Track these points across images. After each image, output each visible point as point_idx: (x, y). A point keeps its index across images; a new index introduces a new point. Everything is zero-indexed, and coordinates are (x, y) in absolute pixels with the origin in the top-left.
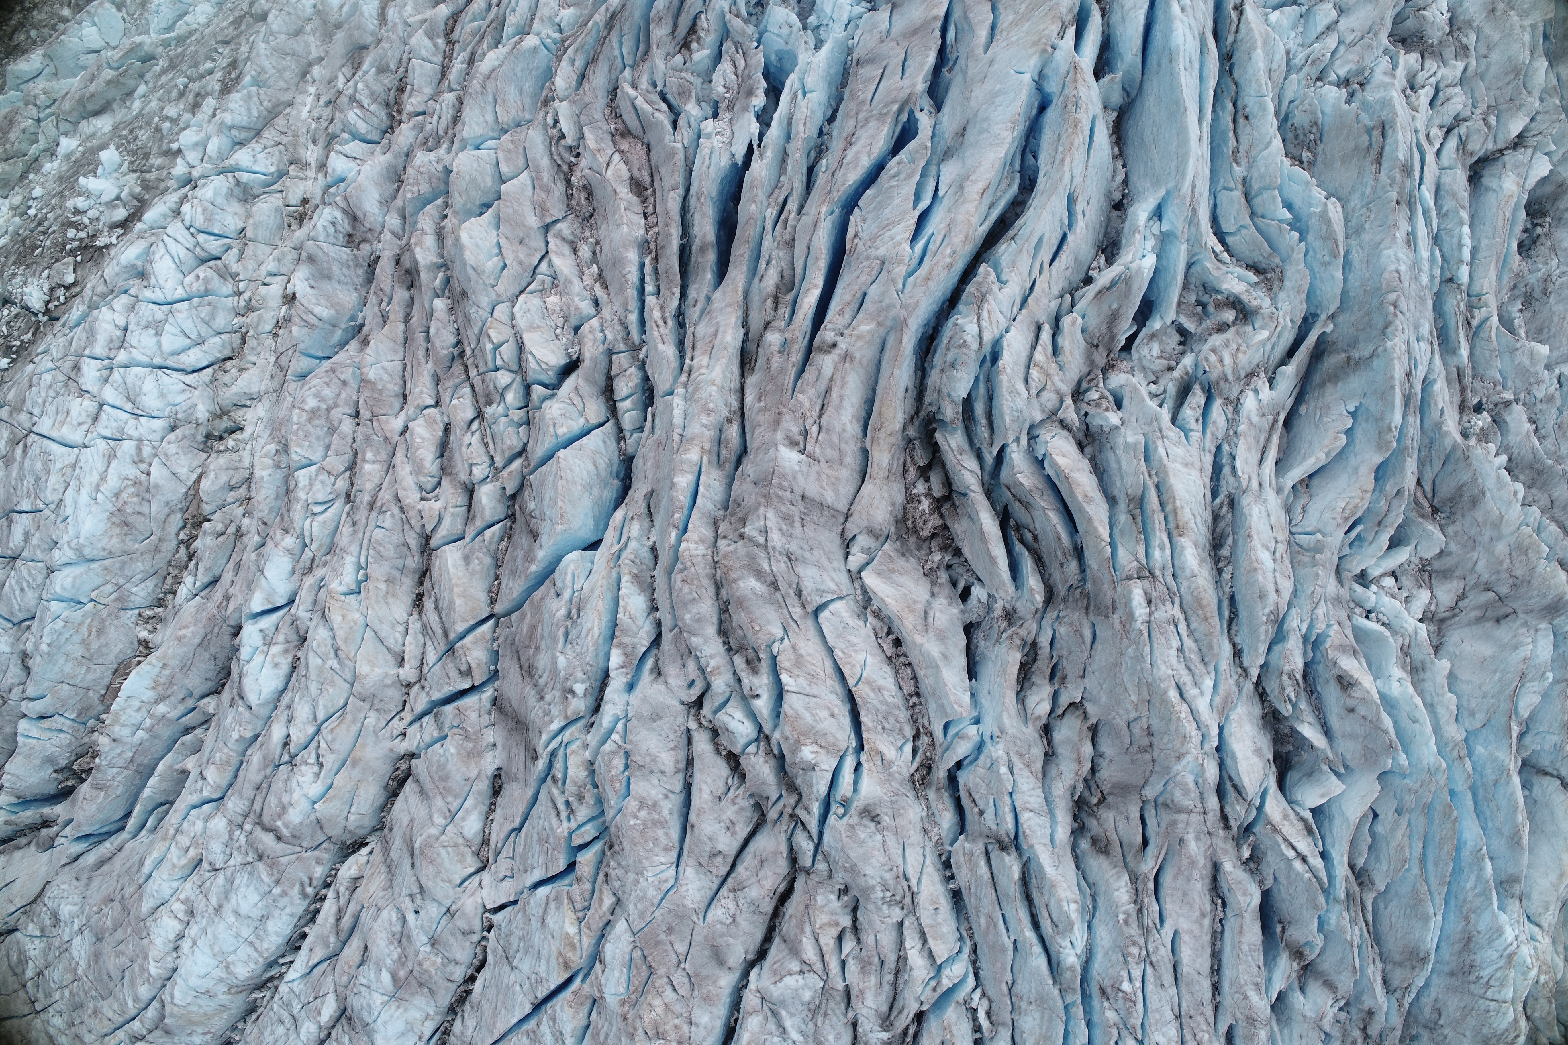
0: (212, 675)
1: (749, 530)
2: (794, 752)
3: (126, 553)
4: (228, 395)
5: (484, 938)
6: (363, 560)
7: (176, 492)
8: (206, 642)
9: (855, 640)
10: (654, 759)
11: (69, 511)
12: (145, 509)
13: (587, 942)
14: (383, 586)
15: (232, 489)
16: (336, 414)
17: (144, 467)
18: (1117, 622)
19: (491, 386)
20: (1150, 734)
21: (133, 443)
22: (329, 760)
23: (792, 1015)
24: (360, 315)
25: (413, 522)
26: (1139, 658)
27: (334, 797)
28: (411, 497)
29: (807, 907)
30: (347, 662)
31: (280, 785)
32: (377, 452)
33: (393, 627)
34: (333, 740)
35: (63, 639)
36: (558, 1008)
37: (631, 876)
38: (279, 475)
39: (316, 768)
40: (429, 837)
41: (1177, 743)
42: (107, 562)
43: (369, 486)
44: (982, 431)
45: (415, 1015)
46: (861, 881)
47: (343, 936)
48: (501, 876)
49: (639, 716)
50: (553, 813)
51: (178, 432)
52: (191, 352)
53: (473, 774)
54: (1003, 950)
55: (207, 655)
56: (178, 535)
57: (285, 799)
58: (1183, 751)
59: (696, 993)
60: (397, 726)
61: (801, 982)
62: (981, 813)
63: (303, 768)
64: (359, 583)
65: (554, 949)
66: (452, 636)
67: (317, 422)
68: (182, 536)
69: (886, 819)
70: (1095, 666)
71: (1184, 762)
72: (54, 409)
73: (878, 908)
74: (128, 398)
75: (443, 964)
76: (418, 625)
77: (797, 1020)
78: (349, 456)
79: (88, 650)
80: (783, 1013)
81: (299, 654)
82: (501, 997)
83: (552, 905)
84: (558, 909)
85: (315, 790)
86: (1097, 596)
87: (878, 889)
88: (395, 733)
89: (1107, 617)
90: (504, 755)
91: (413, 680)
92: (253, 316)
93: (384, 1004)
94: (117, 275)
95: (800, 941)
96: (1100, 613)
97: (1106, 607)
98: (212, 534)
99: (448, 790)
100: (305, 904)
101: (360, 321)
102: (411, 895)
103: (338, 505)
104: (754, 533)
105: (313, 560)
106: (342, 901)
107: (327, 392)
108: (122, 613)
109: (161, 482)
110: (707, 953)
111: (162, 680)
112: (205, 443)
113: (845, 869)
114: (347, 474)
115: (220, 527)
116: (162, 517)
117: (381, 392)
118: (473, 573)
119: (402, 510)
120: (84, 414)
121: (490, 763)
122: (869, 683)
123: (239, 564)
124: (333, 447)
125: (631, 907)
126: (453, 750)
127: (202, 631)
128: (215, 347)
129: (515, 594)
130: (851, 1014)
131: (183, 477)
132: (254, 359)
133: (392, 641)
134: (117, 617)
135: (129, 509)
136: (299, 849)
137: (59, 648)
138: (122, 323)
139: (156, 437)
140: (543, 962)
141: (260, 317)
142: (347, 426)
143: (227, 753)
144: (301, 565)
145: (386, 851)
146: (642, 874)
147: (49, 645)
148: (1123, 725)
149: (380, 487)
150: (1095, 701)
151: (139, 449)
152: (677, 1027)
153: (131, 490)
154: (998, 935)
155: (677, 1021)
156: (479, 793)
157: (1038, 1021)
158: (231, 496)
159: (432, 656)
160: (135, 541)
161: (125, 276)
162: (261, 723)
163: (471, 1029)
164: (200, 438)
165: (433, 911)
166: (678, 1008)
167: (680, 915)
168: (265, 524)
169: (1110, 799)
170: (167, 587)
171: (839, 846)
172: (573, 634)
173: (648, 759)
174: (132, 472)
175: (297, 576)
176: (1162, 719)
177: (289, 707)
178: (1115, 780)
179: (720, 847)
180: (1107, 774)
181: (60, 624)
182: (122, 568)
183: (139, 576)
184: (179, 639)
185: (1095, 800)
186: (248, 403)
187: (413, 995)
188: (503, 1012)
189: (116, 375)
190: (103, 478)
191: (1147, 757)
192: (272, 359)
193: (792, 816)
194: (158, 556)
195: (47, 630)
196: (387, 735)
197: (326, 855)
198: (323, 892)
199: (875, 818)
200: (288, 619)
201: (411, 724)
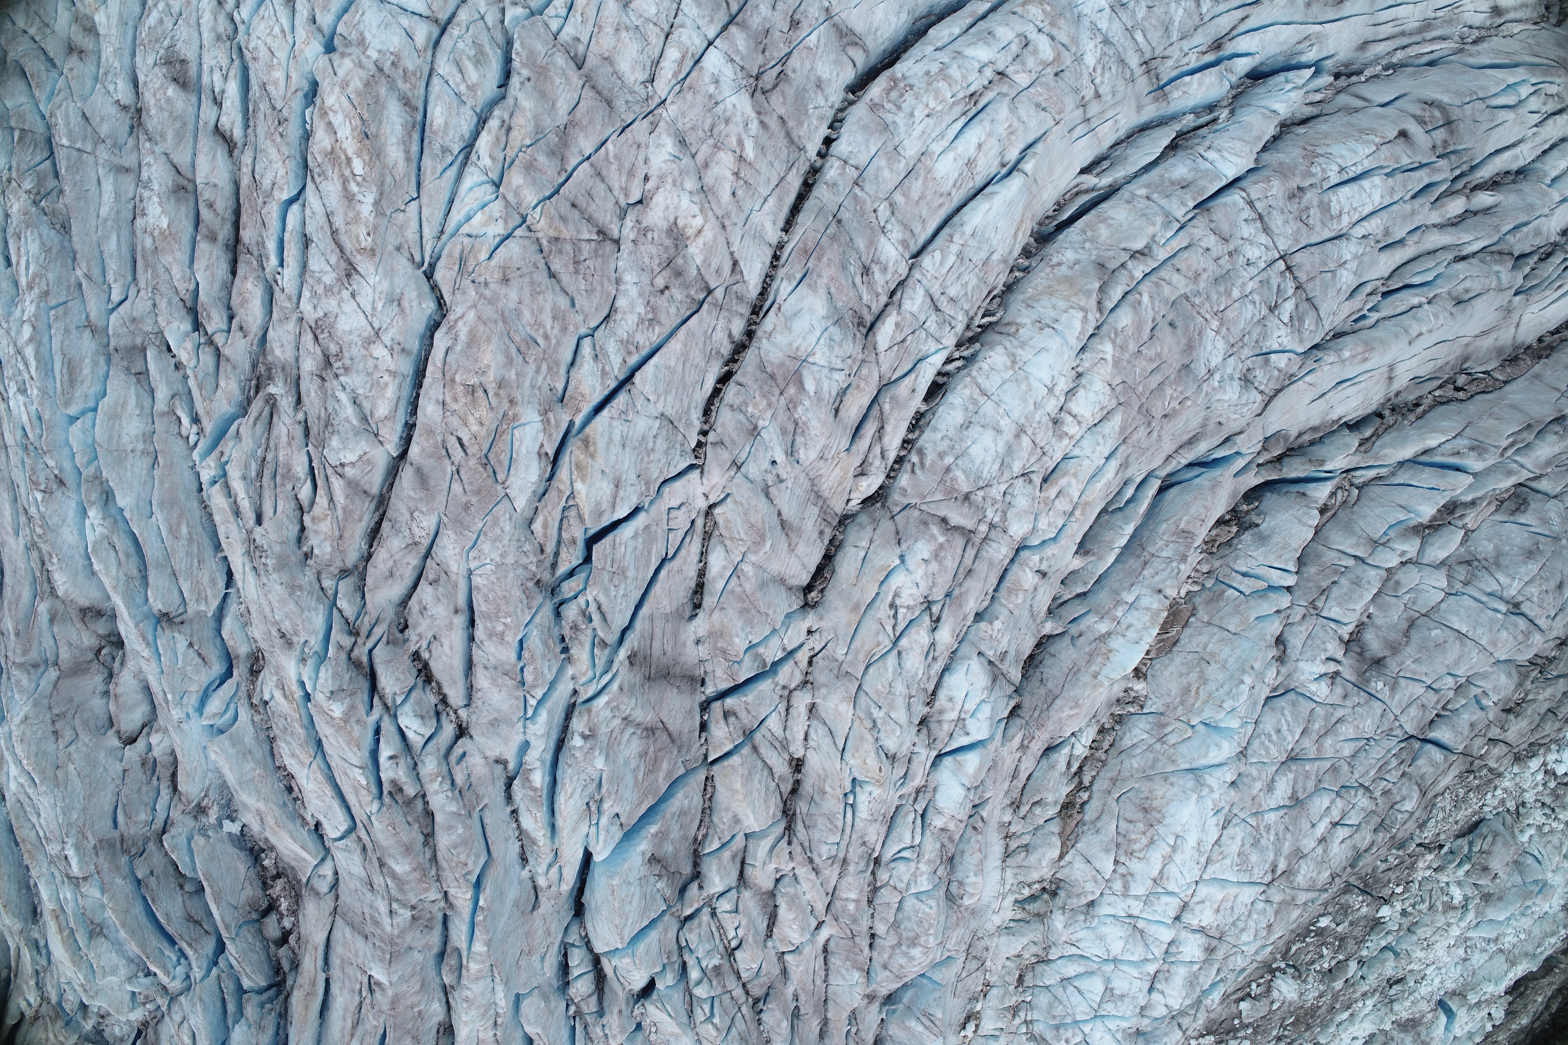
0: (1048, 661)
1: (408, 914)
2: (352, 707)
3: (1149, 778)
4: (1034, 933)
5: (705, 433)
6: (849, 815)
7: (1088, 843)
8: (1049, 700)
9: (317, 802)
10: (494, 681)
11: (1212, 821)
12: (1123, 825)
13: (563, 473)
14: (828, 789)
15: (1026, 847)
16: (892, 940)
17: (1121, 870)
18: (91, 838)
19: (715, 983)
20: (55, 733)
21: (1132, 893)
22: (883, 611)
23: (347, 420)
24: (884, 1016)
25: (799, 849)
26: (67, 811)
27: (878, 571)
28: (803, 872)
29: (341, 537)
30: (862, 715)
31: (940, 581)
32: (844, 908)
33: (819, 745)
34: (877, 634)
35: (1226, 688)
36: (599, 388)
37: (510, 560)
38: (959, 875)
39: (898, 602)
40: (756, 552)
41: (28, 733)
42: (1171, 768)
43: (849, 879)
44: (229, 987)
45: (781, 339)
46: (285, 578)
47: (875, 411)
48: (683, 509)
49: (511, 724)
50: (604, 608)
51: (1084, 901)
52: (1073, 974)
53: (717, 615)
54: (162, 504)
55: (1050, 685)
56: (1090, 797)
57: (934, 566)
58: (23, 726)
59: (439, 439)
60: (816, 643)
61: (341, 456)
62: (191, 645)
63: (911, 603)
64: (853, 792)
65: (600, 460)
66: (746, 750)
67: (911, 934)
68: (1085, 796)
69: (275, 633)
70: (111, 787)
71: (22, 714)
72: (1237, 911)
73: (270, 547)
74: (1142, 932)
75: (746, 405)
76: (792, 749)
77: (342, 415)
78: (877, 901)
79: (1202, 672)
80: (355, 422)
81: (927, 709)
82: (677, 377)
83: (605, 505)
84: (599, 504)
85: (898, 580)
86: (114, 855)
87: (270, 569)
88: (817, 636)
89: (100, 841)
90: (683, 637)
91: (795, 693)
92: (1012, 1001)
93: (812, 354)
94: (1166, 1034)
95: (347, 497)
96: (108, 841)
97: (102, 849)
98: (1046, 804)
99: (740, 599)
100: (920, 443)
101: (885, 1009)
102: (781, 481)
103: (888, 854)
104: (401, 911)
105: (916, 799)
106: (877, 450)
107: (902, 961)
108: (1161, 710)
109: (1102, 855)
110: (432, 483)
111: (1100, 659)
112: (1058, 888)
113: (300, 588)
114: (878, 884)
115: (1038, 810)
116: (1104, 817)
117: (848, 958)
118: (727, 809)
119: (811, 860)
120: (1197, 912)
121: (700, 625)
122: (301, 763)
123: (1014, 777)
124: (893, 911)
125: (508, 527)
126: (737, 640)
127: (1052, 713)
128: (1050, 976)
129: (680, 795)
130: (300, 416)
131: (1079, 858)
132: (1008, 963)
133: (820, 732)
134: (1167, 706)
135: (1141, 826)
136: (923, 507)
137: (1231, 677)
138: (1155, 996)
139: (1107, 899)
140: (617, 437)
141: (1002, 1001)
142: (881, 929)
143: (1010, 603)
144: (928, 796)
145: (825, 511)
146: (497, 566)
147: (1242, 682)
148: (82, 736)
149: (840, 875)
150: (111, 751)
151: (1126, 887)
152: (456, 400)
153: (1136, 847)
154: (167, 520)
155: (455, 407)
156: (711, 594)
157: (124, 432)
158: (1026, 840)
159: (774, 723)
160: (1138, 791)
161: (1158, 1032)
162: (970, 637)
163: (718, 328)
164: (1062, 894)
165: (753, 469)
166: (455, 422)
167: (460, 525)
168: (975, 828)
169: (91, 656)
170: (1109, 739)
171: (306, 614)
172: (592, 788)
173: (500, 681)
174: (1134, 865)
175: (932, 785)
176: (45, 753)
177: (934, 659)
178: (88, 677)
179: (430, 589)
180: (96, 680)
181: (1227, 705)
182: (1156, 760)
183: (1138, 751)
184: (1077, 705)
185: (103, 652)
186: (1012, 924)
187: (782, 364)
188: (672, 363)
189: (1158, 952)
190: (1168, 860)
191: (56, 711)
192: (988, 963)
193: (358, 634)
194: (1115, 773)
195: (1245, 697)
196: (825, 634)
197: (896, 498)
198: (903, 453)
199: (283, 636)
200: (939, 745)
201: (801, 646)
